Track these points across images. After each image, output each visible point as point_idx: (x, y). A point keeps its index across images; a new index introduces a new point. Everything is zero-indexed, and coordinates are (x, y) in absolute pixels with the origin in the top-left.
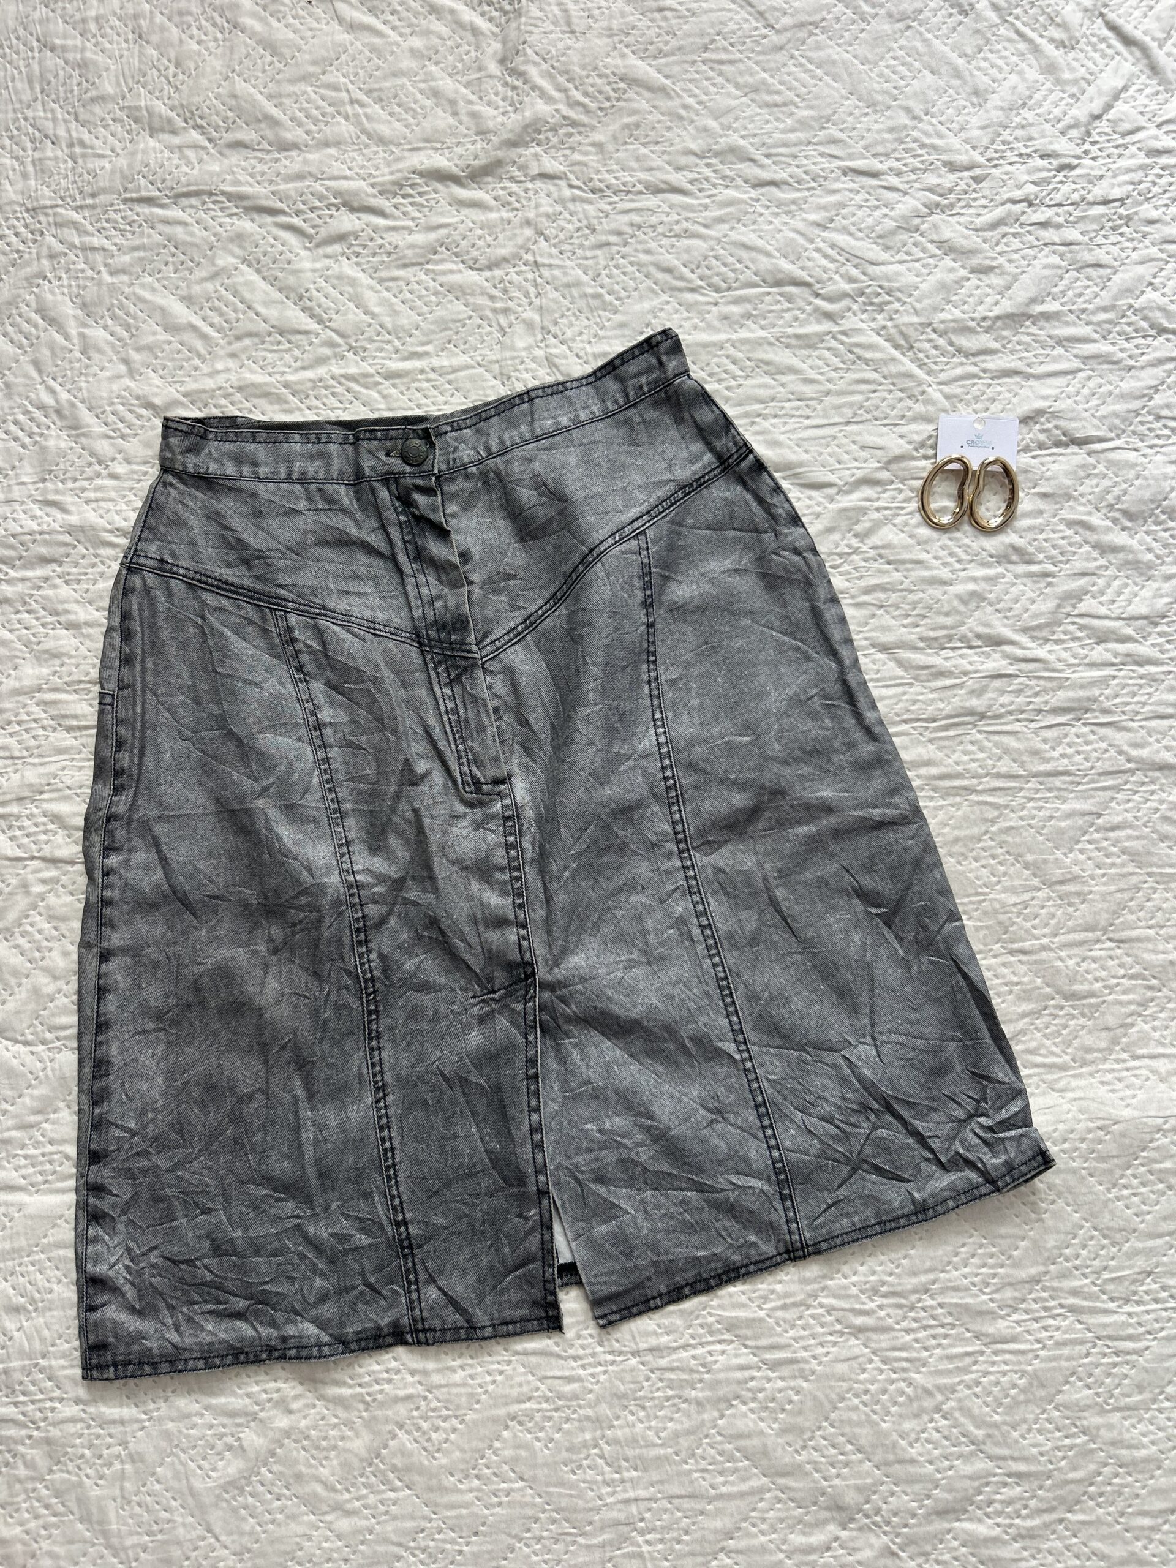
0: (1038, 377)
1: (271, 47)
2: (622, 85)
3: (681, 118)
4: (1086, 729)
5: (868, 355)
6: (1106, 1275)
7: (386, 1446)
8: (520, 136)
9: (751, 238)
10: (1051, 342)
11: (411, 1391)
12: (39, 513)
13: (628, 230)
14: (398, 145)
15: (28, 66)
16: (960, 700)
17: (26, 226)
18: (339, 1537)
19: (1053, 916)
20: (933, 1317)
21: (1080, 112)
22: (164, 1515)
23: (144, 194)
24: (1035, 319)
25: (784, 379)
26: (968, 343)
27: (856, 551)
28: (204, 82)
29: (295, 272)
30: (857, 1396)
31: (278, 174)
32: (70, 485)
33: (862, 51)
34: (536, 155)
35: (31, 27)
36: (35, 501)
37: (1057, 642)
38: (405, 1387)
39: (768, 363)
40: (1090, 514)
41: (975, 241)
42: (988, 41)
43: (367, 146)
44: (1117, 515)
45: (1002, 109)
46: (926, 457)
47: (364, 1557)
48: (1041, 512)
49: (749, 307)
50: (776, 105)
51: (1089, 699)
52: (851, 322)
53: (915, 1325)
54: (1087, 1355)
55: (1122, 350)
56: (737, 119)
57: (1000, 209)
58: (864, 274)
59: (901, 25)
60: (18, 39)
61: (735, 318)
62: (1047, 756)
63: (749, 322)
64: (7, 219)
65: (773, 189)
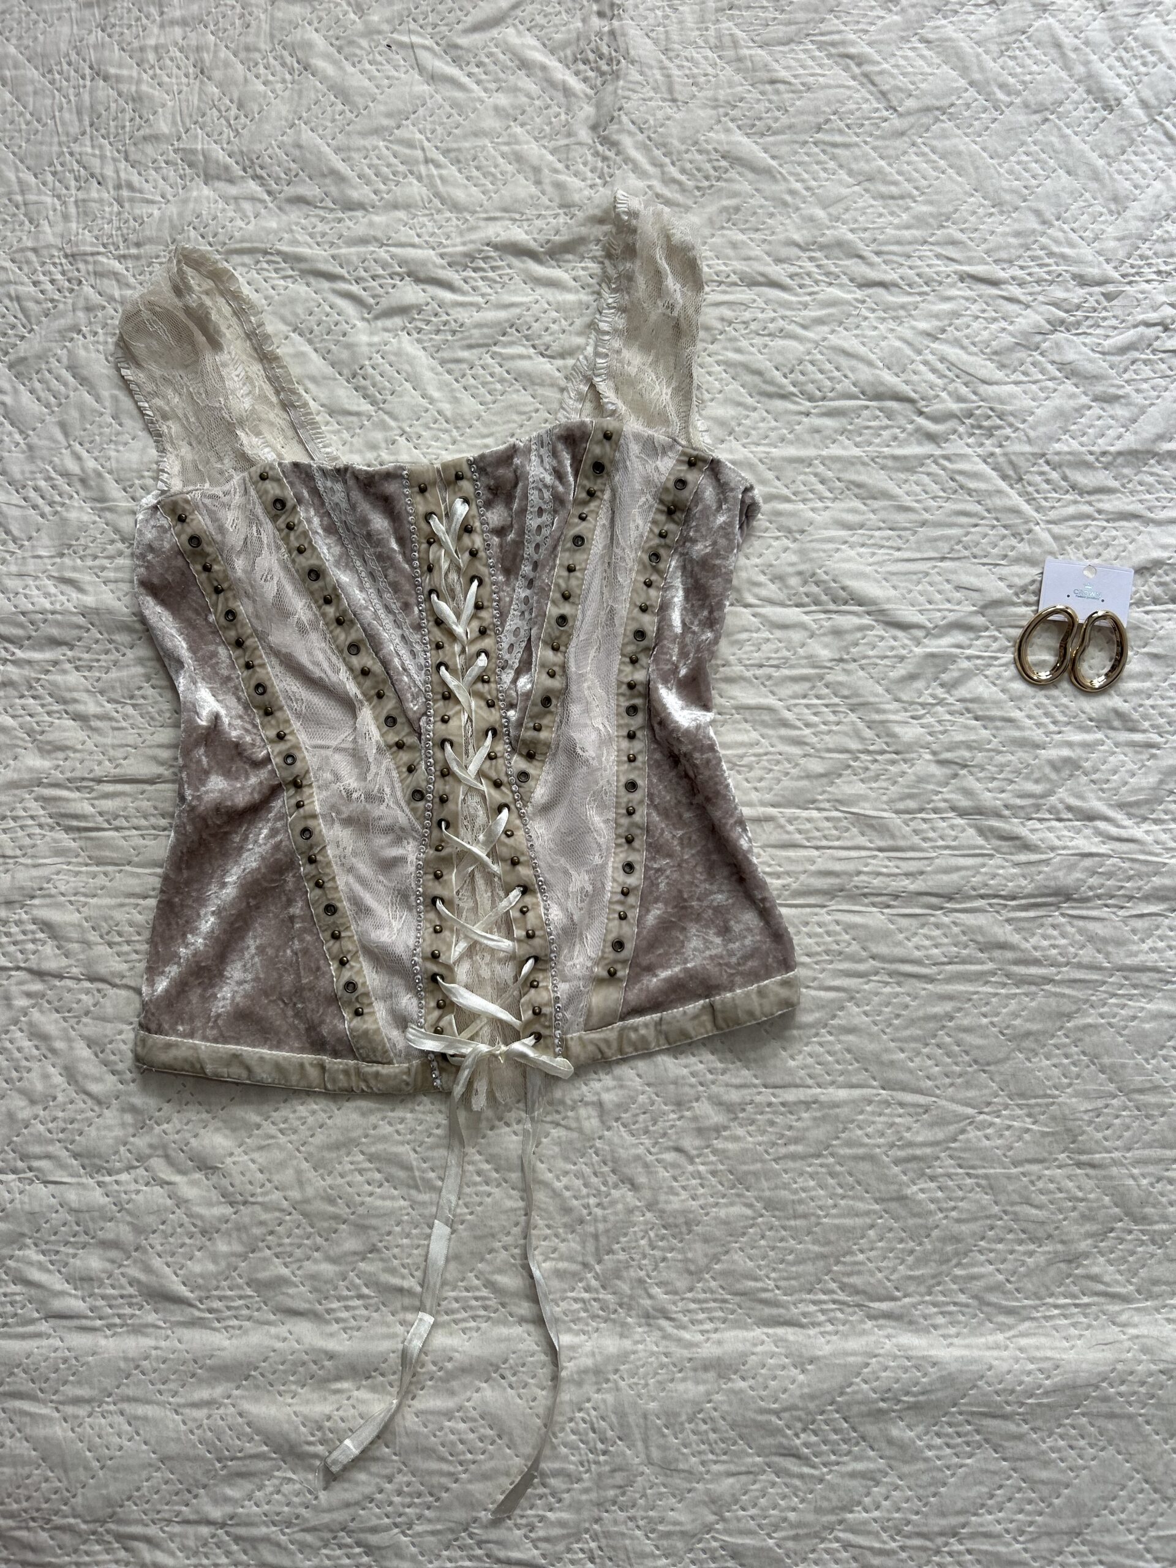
0: (1158, 523)
1: (343, 94)
2: (724, 163)
3: (785, 204)
5: (972, 485)
6: (1153, 1533)
9: (851, 343)
12: (53, 590)
13: (719, 325)
14: (473, 212)
15: (78, 95)
16: (1045, 876)
17: (63, 273)
19: (1128, 1128)
24: (1161, 457)
25: (876, 504)
26: (1082, 478)
27: (941, 702)
28: (267, 128)
29: (349, 346)
31: (341, 236)
32: (90, 563)
33: (993, 143)
35: (84, 52)
36: (50, 577)
37: (1156, 821)
39: (859, 485)
41: (1101, 365)
42: (1132, 142)
43: (439, 211)
45: (1142, 219)
46: (1027, 604)
48: (1150, 675)
49: (843, 421)
50: (893, 198)
52: (956, 446)
56: (847, 210)
57: (1132, 332)
58: (975, 393)
59: (1037, 118)
60: (69, 64)
61: (827, 433)
62: (1135, 948)
63: (842, 438)
64: (43, 264)
65: (881, 291)
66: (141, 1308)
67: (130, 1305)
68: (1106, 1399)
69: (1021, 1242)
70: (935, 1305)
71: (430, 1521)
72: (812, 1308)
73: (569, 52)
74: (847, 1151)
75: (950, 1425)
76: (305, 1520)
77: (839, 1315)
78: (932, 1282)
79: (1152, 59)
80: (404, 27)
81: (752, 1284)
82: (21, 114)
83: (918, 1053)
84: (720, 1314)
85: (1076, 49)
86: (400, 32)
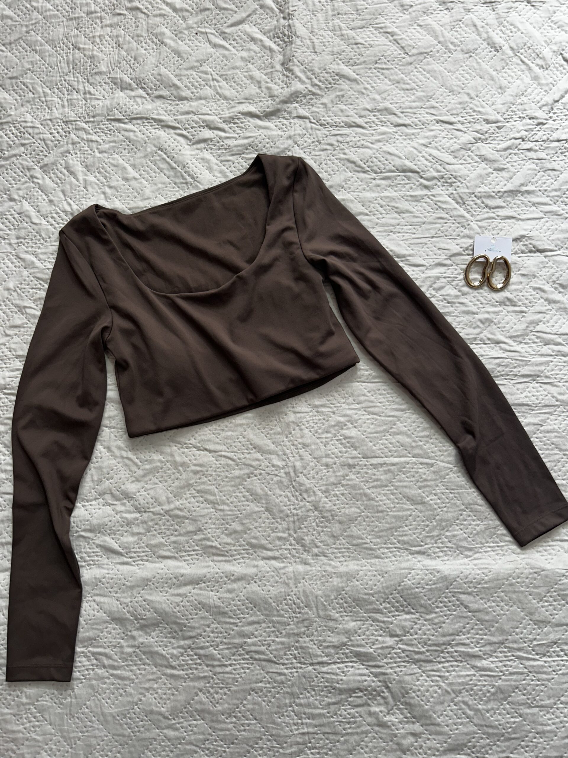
0: (523, 220)
1: (178, 53)
2: (337, 77)
3: (363, 94)
4: (538, 385)
5: (444, 206)
6: (535, 643)
7: (193, 700)
8: (289, 98)
9: (392, 150)
10: (530, 204)
11: (206, 674)
13: (336, 143)
14: (233, 100)
15: (67, 56)
17: (62, 129)
18: (169, 740)
20: (452, 657)
21: (549, 99)
22: (89, 723)
23: (117, 117)
24: (523, 193)
25: (404, 215)
26: (491, 202)
28: (146, 67)
29: (182, 155)
30: (414, 692)
31: (178, 111)
33: (449, 66)
34: (295, 107)
35: (70, 39)
37: (525, 343)
38: (203, 672)
39: (396, 208)
40: (544, 284)
41: (496, 156)
42: (507, 64)
43: (219, 100)
44: (557, 286)
45: (512, 96)
46: (468, 255)
47: (180, 750)
48: (521, 283)
49: (390, 181)
50: (408, 90)
51: (539, 371)
52: (437, 190)
53: (443, 660)
54: (524, 680)
55: (563, 210)
56: (389, 95)
57: (509, 142)
58: (444, 168)
59: (467, 55)
60: (63, 43)
61: (383, 186)
62: (518, 396)
63: (389, 189)
64: (54, 125)
65: (404, 128)
66: (102, 557)
67: (97, 556)
68: (511, 585)
69: (474, 521)
70: (438, 548)
71: (226, 644)
72: (386, 551)
73: (271, 34)
74: (399, 484)
75: (446, 597)
76: (173, 644)
77: (398, 553)
78: (437, 538)
79: (514, 30)
80: (203, 25)
81: (360, 541)
82: (44, 65)
83: (428, 442)
84: (347, 554)
85: (483, 27)
86: (201, 28)
